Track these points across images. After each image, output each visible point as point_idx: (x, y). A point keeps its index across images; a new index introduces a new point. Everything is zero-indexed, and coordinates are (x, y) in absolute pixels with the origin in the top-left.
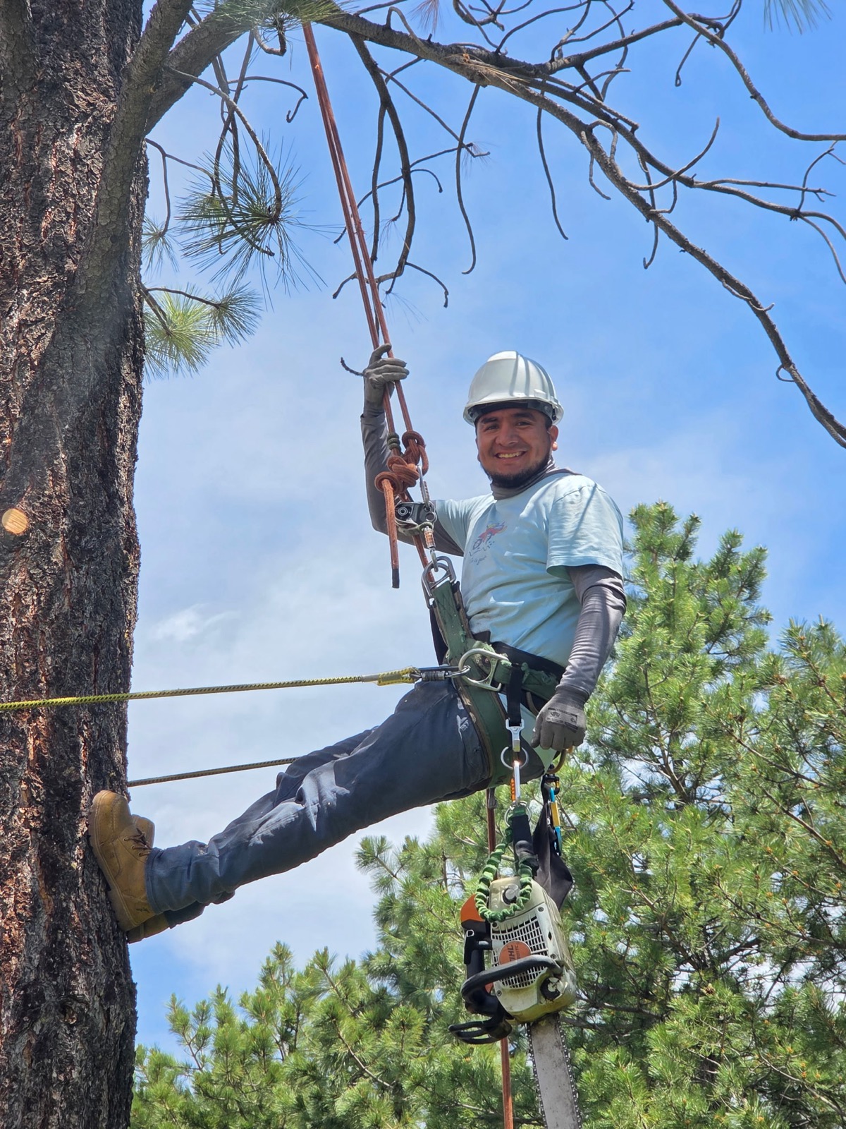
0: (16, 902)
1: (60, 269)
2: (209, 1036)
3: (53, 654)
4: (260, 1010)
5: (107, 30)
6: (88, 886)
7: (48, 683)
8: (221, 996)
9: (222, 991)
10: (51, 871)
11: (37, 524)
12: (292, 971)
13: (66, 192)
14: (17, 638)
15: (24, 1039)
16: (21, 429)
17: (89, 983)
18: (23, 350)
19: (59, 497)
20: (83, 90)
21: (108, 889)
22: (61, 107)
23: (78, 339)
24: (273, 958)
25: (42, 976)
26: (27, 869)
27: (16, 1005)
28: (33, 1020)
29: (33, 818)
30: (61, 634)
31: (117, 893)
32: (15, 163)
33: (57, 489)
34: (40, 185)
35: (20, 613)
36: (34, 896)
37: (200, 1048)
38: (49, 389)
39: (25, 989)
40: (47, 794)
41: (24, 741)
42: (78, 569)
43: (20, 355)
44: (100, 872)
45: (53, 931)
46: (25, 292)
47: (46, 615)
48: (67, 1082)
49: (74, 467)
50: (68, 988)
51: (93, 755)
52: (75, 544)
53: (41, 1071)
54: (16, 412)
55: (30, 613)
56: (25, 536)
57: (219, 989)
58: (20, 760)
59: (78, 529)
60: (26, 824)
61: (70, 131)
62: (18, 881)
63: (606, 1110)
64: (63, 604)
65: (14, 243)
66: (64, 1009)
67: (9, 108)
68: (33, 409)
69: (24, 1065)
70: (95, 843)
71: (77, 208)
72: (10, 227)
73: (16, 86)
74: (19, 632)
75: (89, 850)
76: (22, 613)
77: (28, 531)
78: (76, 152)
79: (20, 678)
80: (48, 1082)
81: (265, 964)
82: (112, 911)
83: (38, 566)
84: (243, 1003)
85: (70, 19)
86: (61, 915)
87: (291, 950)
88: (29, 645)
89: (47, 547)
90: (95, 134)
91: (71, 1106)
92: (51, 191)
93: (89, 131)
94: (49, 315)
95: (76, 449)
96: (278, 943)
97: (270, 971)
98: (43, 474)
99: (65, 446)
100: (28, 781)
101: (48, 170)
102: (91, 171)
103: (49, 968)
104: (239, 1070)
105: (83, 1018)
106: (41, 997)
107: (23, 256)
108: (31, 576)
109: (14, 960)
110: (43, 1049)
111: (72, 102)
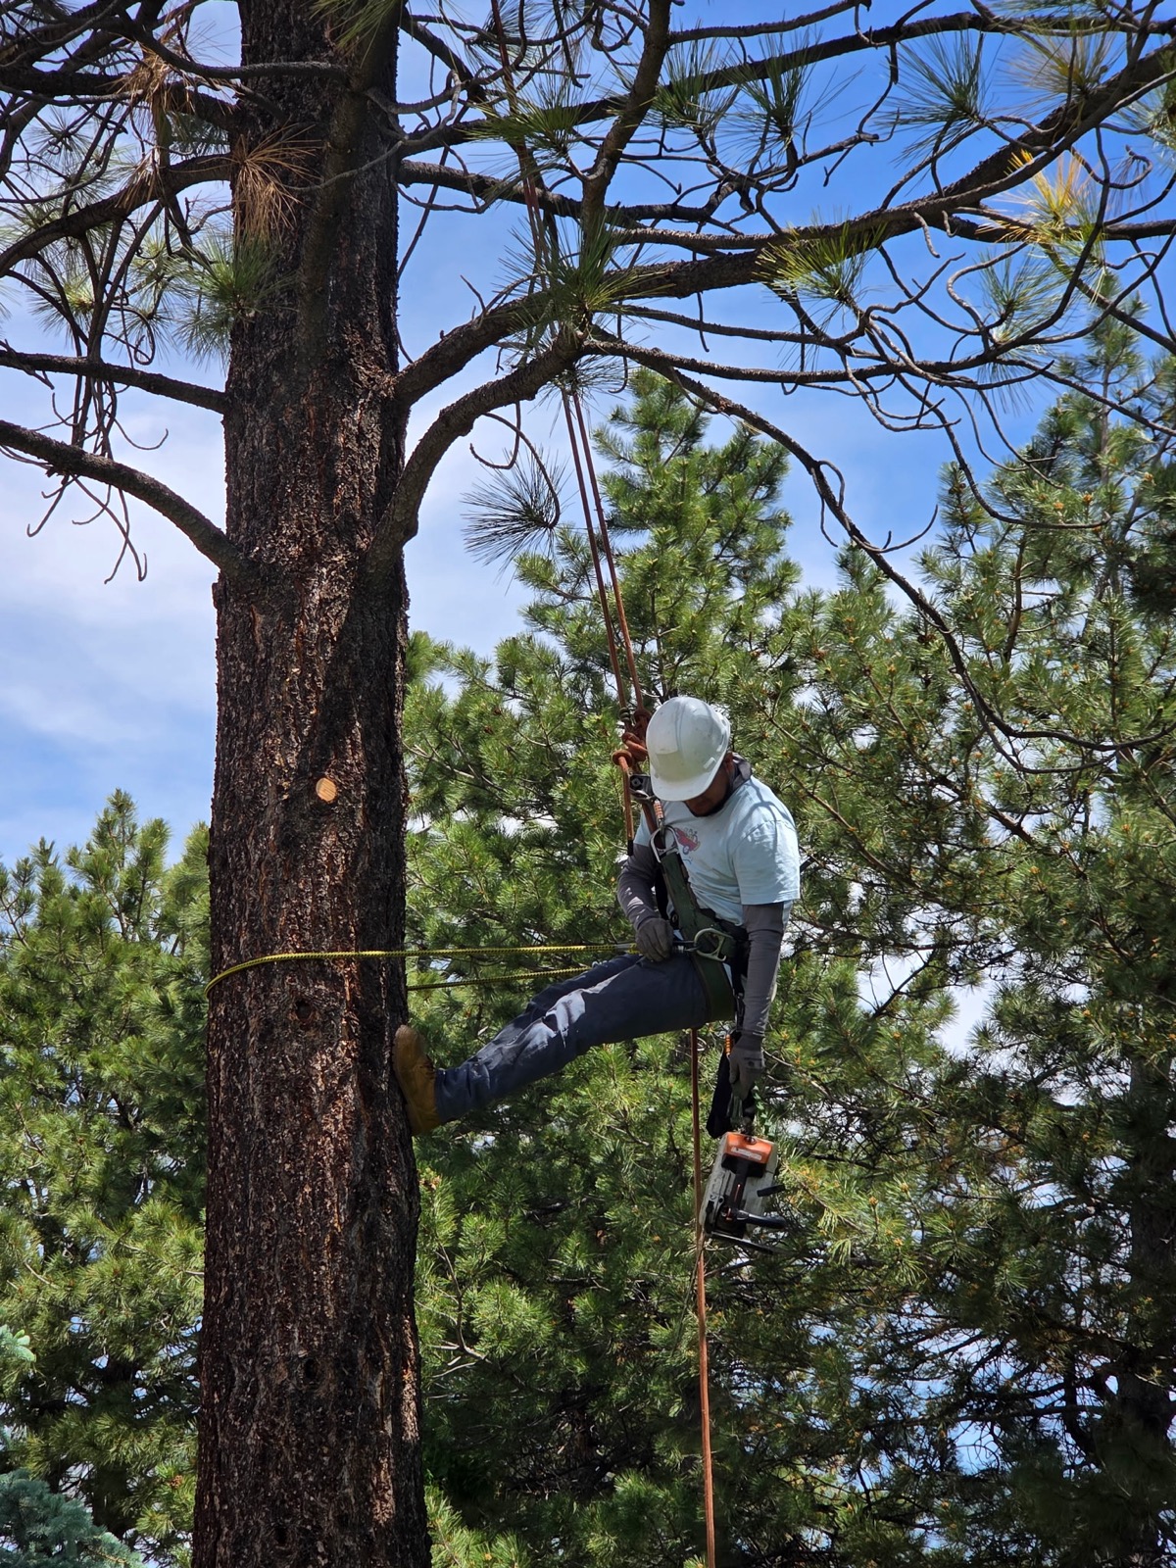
0: (344, 1118)
1: (352, 547)
2: (33, 900)
3: (359, 907)
4: (97, 873)
5: (378, 293)
6: (392, 1103)
7: (356, 933)
8: (45, 853)
9: (47, 847)
10: (367, 1092)
11: (343, 793)
12: (134, 826)
13: (353, 468)
14: (331, 893)
15: (356, 1226)
16: (325, 701)
17: (398, 1181)
18: (325, 627)
19: (358, 765)
20: (364, 365)
21: (404, 1102)
22: (347, 384)
23: (367, 613)
24: (112, 810)
25: (368, 1178)
26: (351, 1091)
27: (350, 1200)
28: (363, 1211)
29: (354, 1050)
30: (364, 890)
31: (412, 1106)
32: (309, 439)
33: (355, 758)
34: (331, 462)
35: (333, 872)
36: (356, 1114)
37: (21, 916)
38: (346, 662)
39: (356, 1187)
40: (362, 1029)
41: (343, 985)
42: (375, 830)
43: (322, 631)
44: (400, 1092)
45: (371, 1141)
46: (324, 570)
47: (353, 874)
48: (386, 1259)
49: (366, 735)
50: (385, 1187)
51: (389, 992)
52: (372, 808)
53: (368, 1251)
54: (320, 685)
55: (340, 871)
56: (335, 803)
57: (42, 843)
58: (341, 1001)
59: (373, 794)
60: (348, 1054)
61: (355, 408)
62: (345, 1101)
63: (583, 1088)
64: (364, 863)
65: (311, 520)
66: (382, 1202)
67: (302, 383)
68: (334, 682)
69: (357, 1245)
70: (398, 1068)
71: (362, 483)
72: (308, 503)
73: (308, 363)
74: (332, 888)
75: (392, 1074)
76: (335, 872)
77: (337, 798)
78: (360, 428)
79: (335, 928)
80: (374, 1259)
81: (102, 817)
82: (407, 1120)
83: (345, 830)
84: (72, 861)
85: (348, 286)
86: (376, 1127)
87: (133, 800)
88: (342, 901)
89: (352, 812)
90: (375, 408)
91: (389, 1276)
92: (339, 469)
93: (371, 406)
94: (344, 593)
95: (367, 717)
96: (118, 791)
97: (106, 826)
98: (344, 743)
99: (359, 715)
100: (348, 1019)
101: (338, 448)
102: (371, 445)
103: (372, 1171)
104: (72, 947)
105: (396, 1209)
106: (367, 1194)
107: (320, 533)
108: (340, 839)
109: (346, 1166)
110: (371, 1233)
111: (356, 379)
